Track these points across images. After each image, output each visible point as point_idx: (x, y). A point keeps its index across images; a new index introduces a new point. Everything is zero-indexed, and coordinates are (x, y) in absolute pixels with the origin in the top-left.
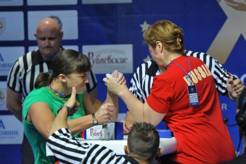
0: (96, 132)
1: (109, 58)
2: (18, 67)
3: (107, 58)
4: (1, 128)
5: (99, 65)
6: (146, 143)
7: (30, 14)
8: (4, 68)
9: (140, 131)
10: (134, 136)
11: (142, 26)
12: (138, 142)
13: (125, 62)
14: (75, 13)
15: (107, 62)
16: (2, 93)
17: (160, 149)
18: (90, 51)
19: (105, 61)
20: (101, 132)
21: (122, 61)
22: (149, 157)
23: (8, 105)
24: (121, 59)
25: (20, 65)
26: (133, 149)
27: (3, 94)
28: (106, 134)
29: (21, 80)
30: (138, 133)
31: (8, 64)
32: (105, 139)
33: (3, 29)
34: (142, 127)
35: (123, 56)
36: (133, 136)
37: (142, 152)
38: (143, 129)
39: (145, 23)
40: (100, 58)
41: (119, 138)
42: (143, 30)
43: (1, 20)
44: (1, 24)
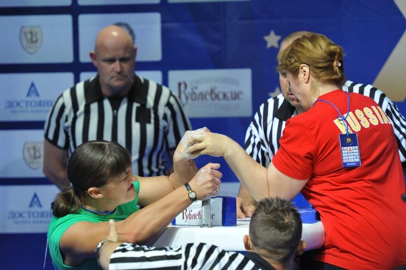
0: (192, 213)
1: (212, 91)
2: (63, 107)
3: (209, 91)
4: (36, 206)
5: (196, 102)
6: (281, 232)
7: (83, 19)
9: (271, 213)
10: (262, 220)
11: (267, 38)
12: (268, 230)
13: (239, 99)
14: (156, 17)
16: (37, 149)
17: (302, 241)
18: (181, 80)
19: (205, 96)
20: (199, 213)
21: (234, 97)
22: (285, 255)
23: (46, 169)
24: (232, 93)
25: (66, 104)
26: (259, 242)
27: (39, 152)
28: (207, 217)
29: (68, 128)
30: (269, 215)
31: (46, 102)
32: (207, 225)
33: (38, 44)
34: (274, 205)
35: (235, 89)
36: (259, 220)
37: (274, 247)
38: (276, 210)
39: (272, 33)
40: (197, 92)
41: (229, 224)
42: (269, 45)
43: (35, 30)
44: (36, 36)
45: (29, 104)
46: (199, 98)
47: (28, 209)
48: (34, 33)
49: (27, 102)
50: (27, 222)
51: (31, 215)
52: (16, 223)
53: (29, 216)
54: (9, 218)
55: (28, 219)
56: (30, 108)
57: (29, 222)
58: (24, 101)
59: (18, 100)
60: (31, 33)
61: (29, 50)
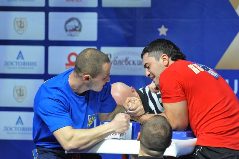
1: (126, 60)
3: (125, 60)
4: (20, 124)
5: (116, 66)
8: (24, 66)
11: (159, 30)
13: (142, 65)
14: (95, 15)
15: (124, 63)
16: (22, 90)
18: (108, 53)
19: (122, 62)
21: (139, 63)
24: (138, 61)
31: (28, 62)
33: (24, 28)
39: (163, 27)
40: (117, 60)
42: (161, 34)
43: (23, 20)
44: (23, 23)
45: (18, 64)
46: (118, 63)
47: (15, 126)
48: (22, 22)
49: (17, 63)
50: (14, 133)
51: (17, 129)
52: (8, 133)
53: (16, 130)
54: (4, 130)
55: (15, 132)
56: (18, 66)
57: (16, 133)
58: (15, 62)
59: (12, 61)
60: (20, 22)
61: (19, 32)
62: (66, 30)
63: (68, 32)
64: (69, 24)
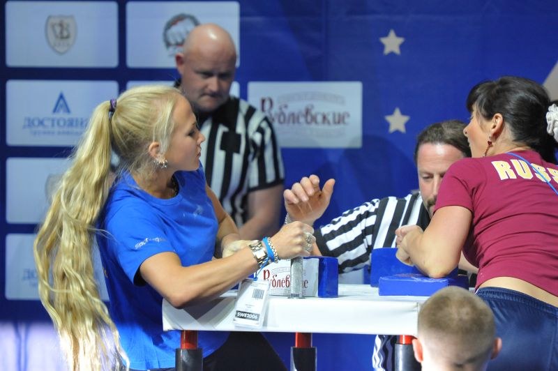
0: (277, 279)
1: (308, 112)
3: (304, 112)
5: (285, 126)
8: (70, 129)
11: (384, 40)
13: (344, 123)
14: (233, 8)
15: (302, 120)
18: (265, 96)
19: (298, 118)
20: (287, 279)
21: (337, 120)
24: (334, 115)
31: (80, 120)
33: (70, 41)
35: (339, 109)
39: (392, 34)
40: (287, 112)
41: (328, 295)
42: (387, 51)
43: (66, 21)
44: (67, 29)
45: (56, 123)
46: (289, 122)
48: (65, 26)
49: (53, 120)
52: (34, 285)
54: (24, 278)
56: (56, 129)
58: (49, 119)
59: (41, 118)
60: (61, 25)
61: (56, 48)
62: (168, 44)
63: (171, 49)
64: (175, 29)
